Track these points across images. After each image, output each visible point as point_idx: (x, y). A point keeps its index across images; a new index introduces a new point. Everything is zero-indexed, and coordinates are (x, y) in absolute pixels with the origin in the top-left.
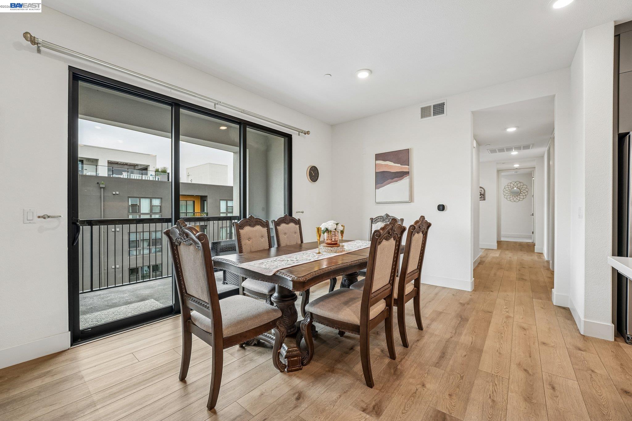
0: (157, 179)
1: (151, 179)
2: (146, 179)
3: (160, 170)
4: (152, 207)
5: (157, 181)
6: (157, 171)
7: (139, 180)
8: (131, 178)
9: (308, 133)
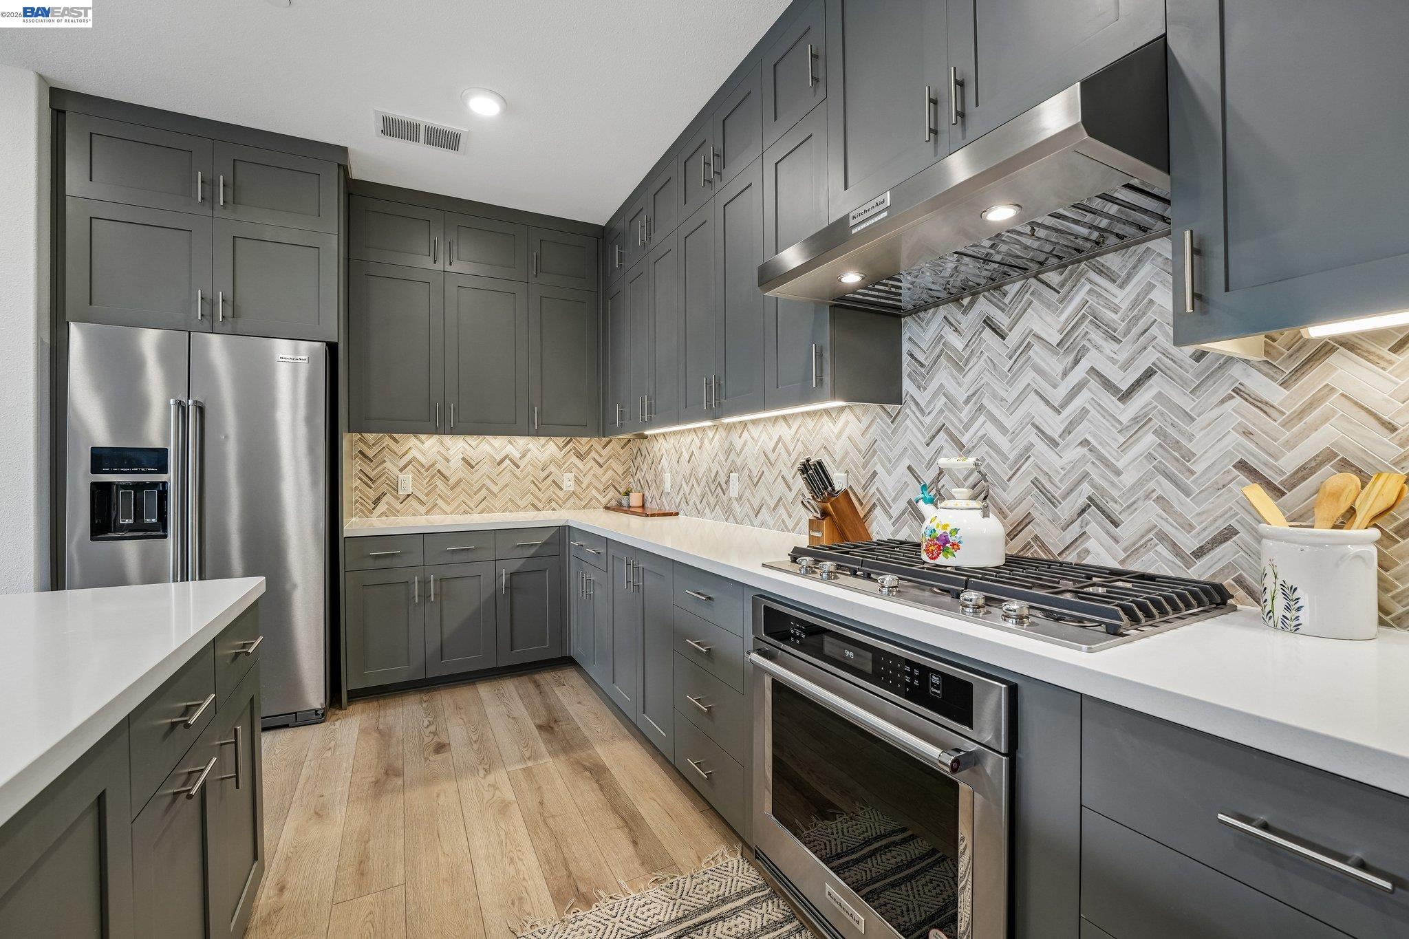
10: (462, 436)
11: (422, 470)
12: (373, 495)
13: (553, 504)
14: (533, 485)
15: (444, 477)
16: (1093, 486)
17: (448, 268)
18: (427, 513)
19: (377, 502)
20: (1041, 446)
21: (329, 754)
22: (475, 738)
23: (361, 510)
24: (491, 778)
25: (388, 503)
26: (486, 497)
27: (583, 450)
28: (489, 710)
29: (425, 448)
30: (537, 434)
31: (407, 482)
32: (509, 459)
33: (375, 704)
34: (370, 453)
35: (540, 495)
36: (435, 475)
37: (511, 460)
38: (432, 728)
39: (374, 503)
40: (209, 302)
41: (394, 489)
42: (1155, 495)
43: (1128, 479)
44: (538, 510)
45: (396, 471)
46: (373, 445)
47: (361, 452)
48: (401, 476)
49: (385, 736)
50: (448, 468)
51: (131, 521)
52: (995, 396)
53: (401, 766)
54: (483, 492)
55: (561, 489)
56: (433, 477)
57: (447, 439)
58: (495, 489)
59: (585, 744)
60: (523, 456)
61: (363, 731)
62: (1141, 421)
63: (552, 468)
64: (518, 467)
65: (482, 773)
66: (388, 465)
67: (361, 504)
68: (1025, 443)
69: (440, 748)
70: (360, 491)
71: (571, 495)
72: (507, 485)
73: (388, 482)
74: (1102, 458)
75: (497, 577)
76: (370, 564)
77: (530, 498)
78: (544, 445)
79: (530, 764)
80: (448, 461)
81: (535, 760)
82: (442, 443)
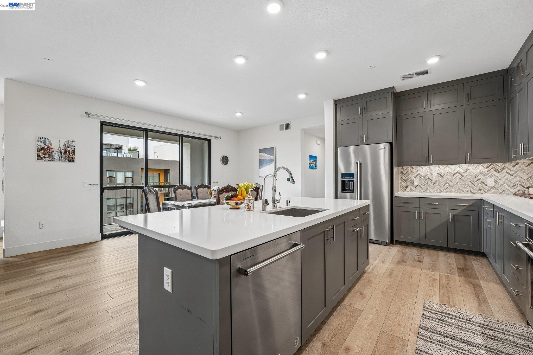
0: (129, 157)
1: (125, 156)
2: (121, 156)
3: (132, 149)
4: (125, 178)
5: (129, 158)
6: (129, 150)
7: (115, 157)
8: (109, 155)
9: (220, 138)
10: (438, 166)
11: (422, 178)
12: (406, 185)
13: (482, 191)
14: (470, 183)
15: (431, 180)
17: (429, 109)
18: (424, 192)
19: (407, 187)
21: (388, 252)
22: (432, 263)
23: (402, 190)
24: (433, 273)
25: (410, 188)
26: (448, 187)
27: (499, 168)
28: (440, 258)
29: (424, 170)
30: (470, 163)
31: (417, 181)
32: (458, 173)
33: (403, 246)
34: (405, 172)
35: (474, 187)
36: (427, 179)
37: (459, 173)
38: (418, 256)
39: (406, 188)
40: (362, 138)
41: (412, 183)
44: (473, 193)
45: (413, 178)
46: (406, 170)
47: (402, 172)
48: (415, 179)
49: (404, 254)
50: (432, 177)
51: (348, 189)
53: (406, 261)
54: (447, 186)
55: (486, 185)
56: (426, 179)
57: (432, 167)
58: (452, 184)
59: (477, 278)
60: (465, 172)
61: (398, 251)
63: (481, 176)
64: (463, 176)
65: (431, 271)
66: (410, 176)
67: (402, 188)
69: (419, 261)
70: (402, 184)
71: (492, 188)
72: (458, 183)
73: (410, 181)
75: (448, 215)
76: (402, 205)
77: (469, 188)
78: (476, 167)
79: (449, 275)
80: (432, 174)
81: (452, 274)
82: (429, 168)
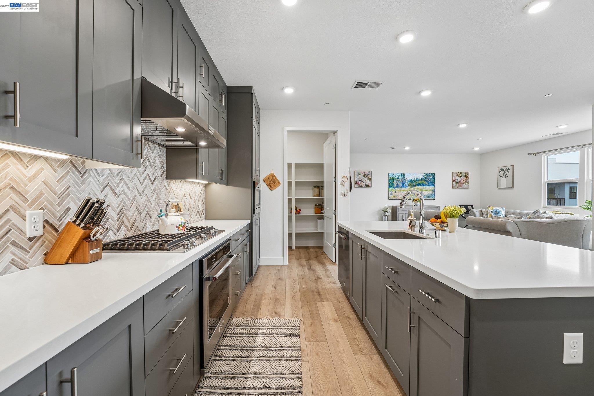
16: (148, 208)
20: (138, 195)
42: (156, 209)
43: (153, 205)
52: (126, 175)
62: (155, 190)
68: (134, 194)
74: (149, 200)
